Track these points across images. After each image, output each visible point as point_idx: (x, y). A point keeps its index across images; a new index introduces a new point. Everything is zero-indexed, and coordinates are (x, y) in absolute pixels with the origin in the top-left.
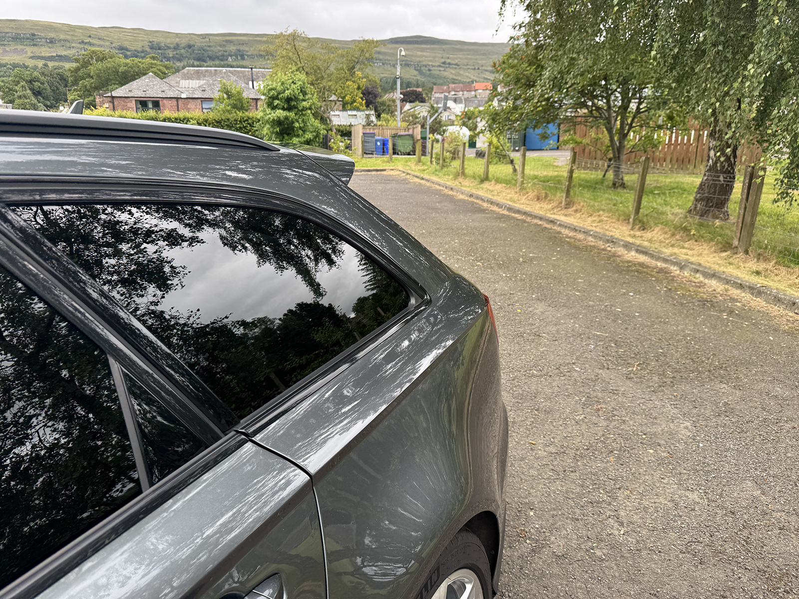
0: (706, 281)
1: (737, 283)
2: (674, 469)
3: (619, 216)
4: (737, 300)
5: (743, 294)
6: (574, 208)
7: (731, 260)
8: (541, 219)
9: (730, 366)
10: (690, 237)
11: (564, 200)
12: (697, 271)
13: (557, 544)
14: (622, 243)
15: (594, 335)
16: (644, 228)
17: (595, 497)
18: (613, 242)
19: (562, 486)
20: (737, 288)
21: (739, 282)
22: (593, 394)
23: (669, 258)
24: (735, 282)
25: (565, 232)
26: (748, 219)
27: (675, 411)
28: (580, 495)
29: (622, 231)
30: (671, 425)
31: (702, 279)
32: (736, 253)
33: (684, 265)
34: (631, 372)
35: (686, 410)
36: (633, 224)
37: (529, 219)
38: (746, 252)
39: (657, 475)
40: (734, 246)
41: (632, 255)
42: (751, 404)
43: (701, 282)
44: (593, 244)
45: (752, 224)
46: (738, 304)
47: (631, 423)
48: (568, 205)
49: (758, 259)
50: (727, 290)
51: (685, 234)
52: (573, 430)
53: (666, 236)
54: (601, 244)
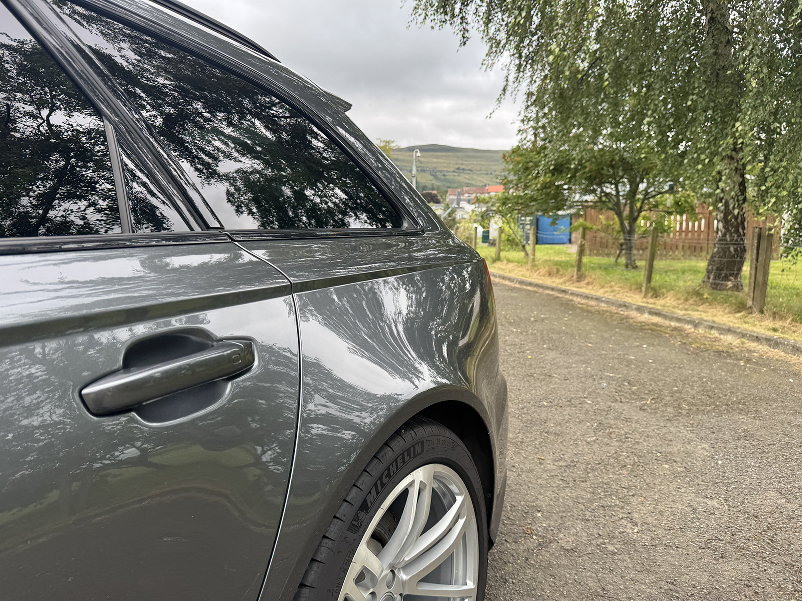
0: (722, 337)
1: (753, 336)
2: (691, 481)
3: (631, 285)
4: (754, 352)
5: (760, 347)
6: (586, 281)
7: (746, 319)
8: (553, 289)
9: (748, 401)
10: (704, 301)
11: (575, 273)
12: (712, 328)
13: (566, 540)
14: (634, 307)
15: (607, 376)
16: (656, 293)
17: (608, 502)
18: (625, 306)
19: (571, 493)
20: (754, 341)
21: (755, 334)
22: (605, 421)
23: (682, 318)
24: (751, 336)
25: (577, 300)
26: (760, 279)
27: (692, 435)
28: (591, 501)
29: (637, 299)
30: (688, 447)
31: (717, 335)
32: (751, 313)
33: (698, 323)
34: (644, 405)
35: (702, 434)
36: (646, 292)
37: (541, 290)
38: (762, 312)
39: (673, 486)
40: (748, 306)
41: (645, 318)
42: (772, 431)
43: (717, 337)
44: (605, 309)
45: (765, 283)
46: (755, 354)
47: (645, 444)
48: (580, 278)
49: (774, 318)
50: (743, 343)
51: (698, 299)
52: (584, 449)
53: (680, 302)
54: (613, 309)
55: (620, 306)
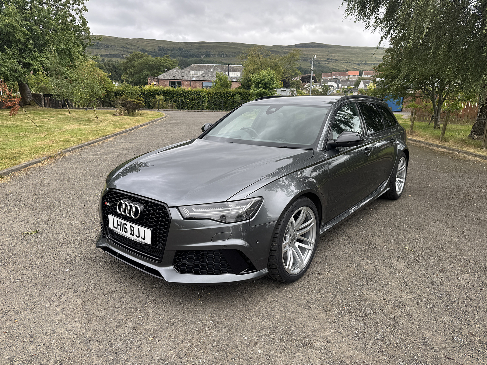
0: (468, 156)
3: (435, 136)
4: (477, 160)
5: (480, 159)
6: (415, 134)
7: (480, 150)
10: (465, 144)
11: (410, 131)
12: (465, 153)
14: (435, 145)
16: (446, 140)
18: (432, 145)
20: (478, 157)
21: (480, 155)
23: (454, 149)
24: (478, 155)
29: (437, 142)
31: (466, 155)
32: (482, 148)
33: (460, 151)
36: (441, 139)
40: (482, 146)
41: (440, 149)
44: (423, 146)
48: (412, 133)
50: (474, 158)
51: (463, 143)
53: (455, 144)
54: (427, 146)
55: (430, 145)
